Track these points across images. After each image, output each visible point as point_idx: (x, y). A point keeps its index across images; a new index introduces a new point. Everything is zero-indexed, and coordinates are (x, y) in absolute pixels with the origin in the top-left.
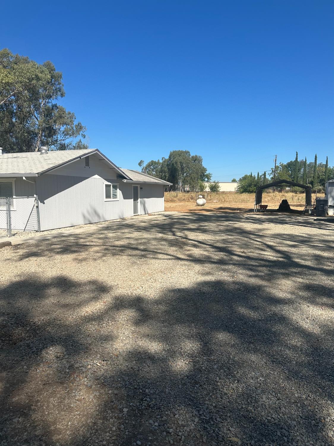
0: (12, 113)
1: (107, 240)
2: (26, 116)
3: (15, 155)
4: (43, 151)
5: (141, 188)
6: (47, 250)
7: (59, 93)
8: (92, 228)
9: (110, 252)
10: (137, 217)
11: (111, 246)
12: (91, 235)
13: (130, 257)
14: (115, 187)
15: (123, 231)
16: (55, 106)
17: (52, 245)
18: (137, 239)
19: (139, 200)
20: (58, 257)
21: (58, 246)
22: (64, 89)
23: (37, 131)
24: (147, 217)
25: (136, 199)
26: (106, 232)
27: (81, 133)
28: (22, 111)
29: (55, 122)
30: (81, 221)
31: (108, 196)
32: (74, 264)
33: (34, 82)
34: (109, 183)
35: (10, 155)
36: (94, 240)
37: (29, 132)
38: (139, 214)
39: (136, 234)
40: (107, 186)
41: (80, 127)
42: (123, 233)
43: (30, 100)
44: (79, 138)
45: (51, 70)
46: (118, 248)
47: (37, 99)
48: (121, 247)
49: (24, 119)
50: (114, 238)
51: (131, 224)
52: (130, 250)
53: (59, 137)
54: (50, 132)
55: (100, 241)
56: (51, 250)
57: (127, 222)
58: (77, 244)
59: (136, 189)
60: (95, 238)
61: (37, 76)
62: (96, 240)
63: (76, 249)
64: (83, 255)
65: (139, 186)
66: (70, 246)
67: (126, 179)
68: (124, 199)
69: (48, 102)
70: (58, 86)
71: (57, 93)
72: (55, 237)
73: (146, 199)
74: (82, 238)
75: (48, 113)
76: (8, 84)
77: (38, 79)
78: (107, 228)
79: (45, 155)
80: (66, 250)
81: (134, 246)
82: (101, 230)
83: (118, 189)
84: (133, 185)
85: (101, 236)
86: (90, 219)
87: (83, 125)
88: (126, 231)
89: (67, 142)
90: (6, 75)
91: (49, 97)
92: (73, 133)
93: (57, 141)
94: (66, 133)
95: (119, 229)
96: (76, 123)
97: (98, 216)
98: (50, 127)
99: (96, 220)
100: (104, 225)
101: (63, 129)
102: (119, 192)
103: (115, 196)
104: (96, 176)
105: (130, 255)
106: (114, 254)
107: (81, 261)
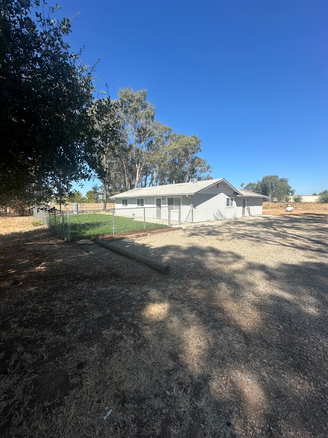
0: (175, 163)
1: (231, 230)
2: (182, 164)
3: (181, 184)
4: (195, 181)
5: (248, 200)
6: (200, 233)
7: (199, 150)
8: (220, 223)
9: (236, 237)
10: (244, 217)
11: (235, 234)
12: (220, 226)
13: (250, 241)
14: (232, 200)
15: (239, 225)
16: (196, 157)
17: (201, 230)
18: (250, 231)
19: (246, 207)
20: (207, 236)
21: (205, 231)
22: (201, 148)
23: (187, 171)
24: (251, 218)
25: (244, 206)
26: (228, 225)
27: (209, 170)
28: (180, 162)
29: (196, 166)
30: (212, 219)
31: (228, 205)
32: (218, 241)
33: (188, 146)
34: (229, 197)
35: (178, 184)
36: (223, 229)
37: (183, 172)
38: (246, 215)
39: (248, 228)
40: (228, 199)
41: (209, 167)
42: (240, 226)
43: (185, 156)
44: (208, 173)
45: (196, 138)
46: (240, 235)
47: (188, 155)
48: (241, 234)
49: (181, 166)
50: (235, 229)
51: (242, 221)
52: (248, 237)
53: (198, 173)
54: (193, 171)
55: (227, 230)
56: (203, 233)
57: (239, 220)
58: (214, 231)
59: (244, 200)
60: (223, 228)
61: (189, 143)
62: (224, 229)
63: (215, 234)
64: (220, 237)
65: (246, 199)
66: (211, 232)
67: (239, 194)
68: (237, 206)
69: (193, 156)
70: (199, 147)
71: (198, 150)
72: (201, 226)
73: (250, 207)
74: (216, 228)
75: (193, 162)
76: (175, 149)
77: (190, 144)
78: (228, 223)
79: (195, 184)
80: (209, 233)
81: (250, 235)
82: (225, 224)
83: (234, 201)
84: (243, 198)
85: (227, 227)
86: (218, 217)
87: (210, 166)
88: (241, 225)
89: (202, 176)
90: (175, 145)
91: (194, 153)
92: (205, 171)
93: (196, 176)
94: (201, 171)
95: (236, 224)
96: (207, 165)
97: (222, 216)
98: (194, 169)
99: (220, 218)
100: (226, 221)
101: (200, 169)
102: (234, 203)
103: (232, 205)
104: (222, 194)
105: (250, 240)
106: (239, 238)
107: (221, 240)
